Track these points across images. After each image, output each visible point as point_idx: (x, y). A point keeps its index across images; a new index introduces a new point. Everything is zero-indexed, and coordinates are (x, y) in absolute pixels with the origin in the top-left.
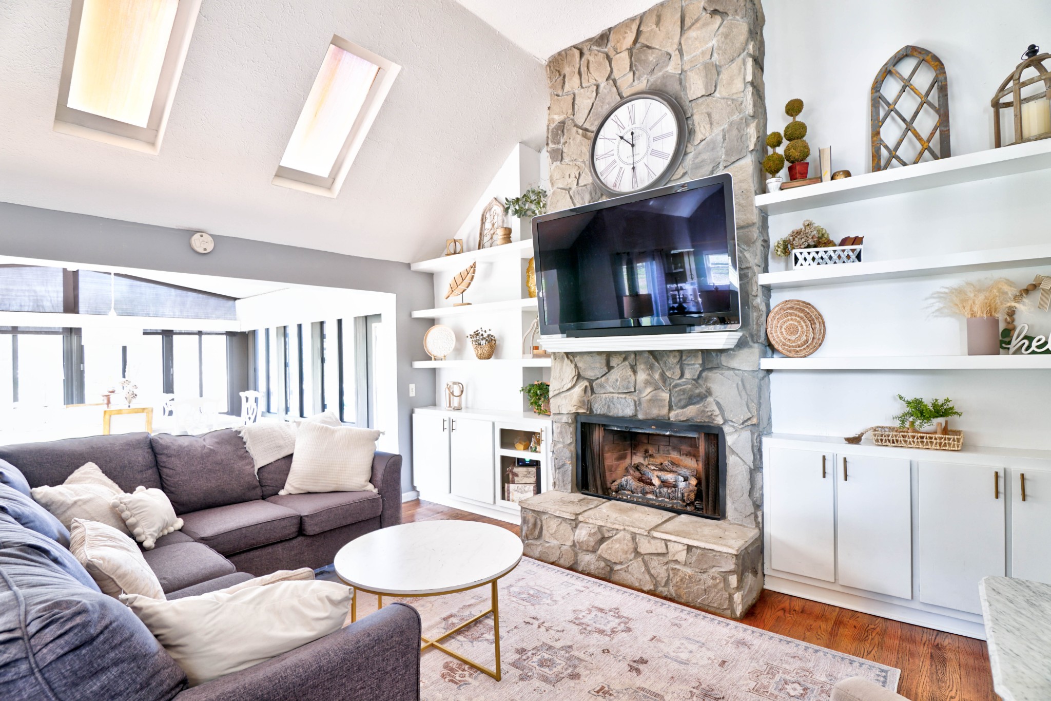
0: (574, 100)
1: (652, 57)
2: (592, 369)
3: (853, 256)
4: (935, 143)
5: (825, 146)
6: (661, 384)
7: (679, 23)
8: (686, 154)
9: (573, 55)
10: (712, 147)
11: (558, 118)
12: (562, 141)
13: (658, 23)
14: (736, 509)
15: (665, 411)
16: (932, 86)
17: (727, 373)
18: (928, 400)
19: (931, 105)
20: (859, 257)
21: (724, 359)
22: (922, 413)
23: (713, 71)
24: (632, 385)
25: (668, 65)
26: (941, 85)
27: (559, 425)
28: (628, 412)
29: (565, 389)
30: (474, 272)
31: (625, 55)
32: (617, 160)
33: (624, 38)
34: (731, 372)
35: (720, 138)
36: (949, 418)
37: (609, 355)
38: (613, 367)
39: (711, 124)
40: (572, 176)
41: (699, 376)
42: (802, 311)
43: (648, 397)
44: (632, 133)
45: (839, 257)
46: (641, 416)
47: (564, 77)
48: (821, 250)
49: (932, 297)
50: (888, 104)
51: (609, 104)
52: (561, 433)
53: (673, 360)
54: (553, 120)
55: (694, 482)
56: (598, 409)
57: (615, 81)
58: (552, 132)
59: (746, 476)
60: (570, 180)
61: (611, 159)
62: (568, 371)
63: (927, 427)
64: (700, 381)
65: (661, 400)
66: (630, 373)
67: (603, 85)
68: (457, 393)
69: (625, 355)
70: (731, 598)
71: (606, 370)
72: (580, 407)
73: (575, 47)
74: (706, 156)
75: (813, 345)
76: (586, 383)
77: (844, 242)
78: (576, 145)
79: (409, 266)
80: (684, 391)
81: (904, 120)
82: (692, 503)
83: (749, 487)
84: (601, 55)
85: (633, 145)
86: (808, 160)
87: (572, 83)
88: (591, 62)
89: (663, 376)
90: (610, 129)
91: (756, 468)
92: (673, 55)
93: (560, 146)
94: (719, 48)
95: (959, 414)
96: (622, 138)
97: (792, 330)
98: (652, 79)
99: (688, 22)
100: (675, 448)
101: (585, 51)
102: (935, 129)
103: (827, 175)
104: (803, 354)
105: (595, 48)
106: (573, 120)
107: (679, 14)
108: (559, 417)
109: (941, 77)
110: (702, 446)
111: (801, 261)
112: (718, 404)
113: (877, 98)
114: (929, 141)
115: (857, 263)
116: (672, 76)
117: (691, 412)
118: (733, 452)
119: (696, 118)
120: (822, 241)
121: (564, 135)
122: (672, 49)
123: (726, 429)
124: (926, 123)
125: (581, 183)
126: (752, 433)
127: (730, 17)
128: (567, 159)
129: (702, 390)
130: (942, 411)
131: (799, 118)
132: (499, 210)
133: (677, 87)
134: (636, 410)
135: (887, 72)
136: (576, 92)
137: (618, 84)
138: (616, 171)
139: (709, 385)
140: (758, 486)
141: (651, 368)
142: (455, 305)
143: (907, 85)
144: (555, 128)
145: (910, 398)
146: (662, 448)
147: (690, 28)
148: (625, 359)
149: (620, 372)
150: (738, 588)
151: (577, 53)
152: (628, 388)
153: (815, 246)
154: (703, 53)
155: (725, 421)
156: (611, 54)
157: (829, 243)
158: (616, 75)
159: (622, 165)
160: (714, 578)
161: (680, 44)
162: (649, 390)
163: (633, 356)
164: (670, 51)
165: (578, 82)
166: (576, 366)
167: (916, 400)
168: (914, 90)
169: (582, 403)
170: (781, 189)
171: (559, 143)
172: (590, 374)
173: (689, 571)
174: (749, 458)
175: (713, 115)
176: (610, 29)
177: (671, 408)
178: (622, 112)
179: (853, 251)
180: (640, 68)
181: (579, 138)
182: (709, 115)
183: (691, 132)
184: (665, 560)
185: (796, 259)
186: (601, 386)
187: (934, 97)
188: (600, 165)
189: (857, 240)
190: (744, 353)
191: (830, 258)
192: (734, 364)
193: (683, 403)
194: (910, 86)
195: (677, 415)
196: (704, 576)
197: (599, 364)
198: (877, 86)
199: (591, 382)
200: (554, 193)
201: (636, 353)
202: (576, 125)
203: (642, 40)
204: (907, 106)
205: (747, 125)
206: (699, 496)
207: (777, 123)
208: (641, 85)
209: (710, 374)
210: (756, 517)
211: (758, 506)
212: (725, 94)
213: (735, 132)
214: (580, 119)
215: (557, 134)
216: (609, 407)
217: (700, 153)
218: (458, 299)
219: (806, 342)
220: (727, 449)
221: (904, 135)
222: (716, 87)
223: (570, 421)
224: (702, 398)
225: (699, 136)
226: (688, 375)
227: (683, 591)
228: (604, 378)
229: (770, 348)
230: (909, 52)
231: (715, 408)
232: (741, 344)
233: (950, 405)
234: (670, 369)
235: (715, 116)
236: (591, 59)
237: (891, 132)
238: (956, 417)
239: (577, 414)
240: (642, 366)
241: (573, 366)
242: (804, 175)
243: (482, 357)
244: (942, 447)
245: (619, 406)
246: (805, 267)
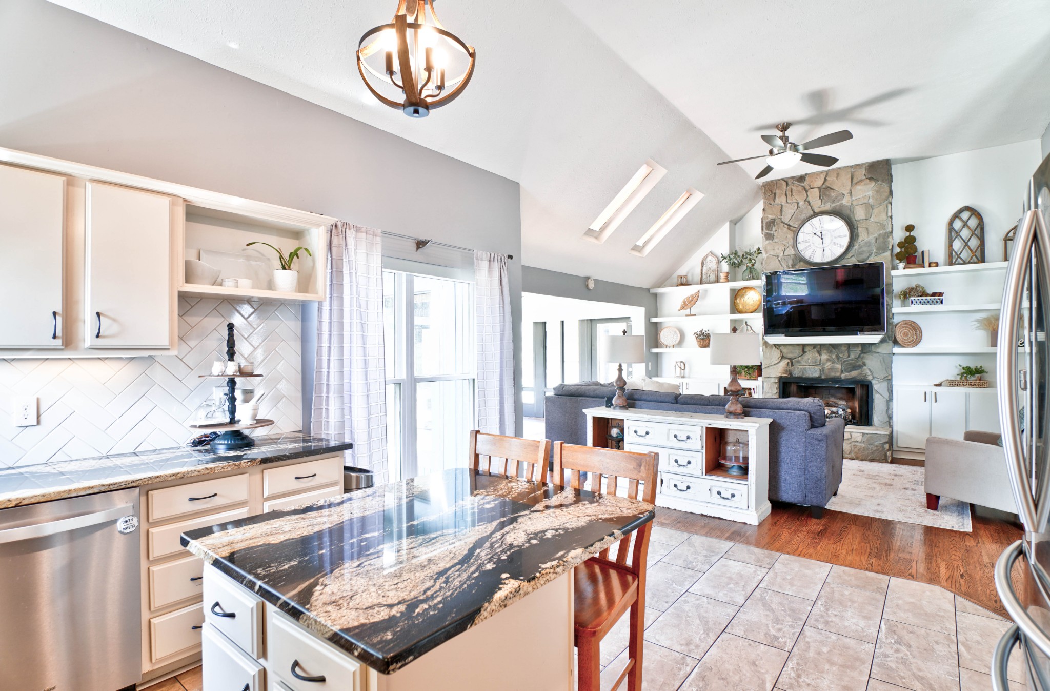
0: (782, 208)
1: (833, 194)
2: (792, 353)
3: (939, 301)
4: (978, 254)
5: (925, 249)
6: (836, 360)
7: (850, 180)
8: (853, 246)
9: (782, 184)
10: (868, 244)
11: (770, 217)
12: (773, 229)
13: (837, 177)
14: (879, 420)
15: (838, 374)
16: (977, 227)
17: (875, 355)
18: (973, 366)
19: (976, 235)
20: (942, 302)
21: (873, 348)
22: (970, 372)
23: (869, 207)
24: (818, 361)
25: (842, 200)
26: (981, 226)
27: (770, 383)
28: (816, 375)
29: (773, 363)
30: (698, 296)
31: (817, 190)
32: (812, 245)
33: (815, 181)
34: (877, 354)
35: (873, 241)
36: (982, 374)
37: (804, 346)
38: (806, 352)
39: (868, 233)
40: (780, 249)
41: (859, 356)
42: (910, 325)
43: (829, 367)
44: (821, 233)
45: (933, 302)
46: (823, 377)
47: (775, 194)
48: (924, 298)
49: (975, 321)
50: (956, 232)
51: (805, 214)
52: (770, 387)
53: (844, 348)
54: (767, 218)
55: (849, 411)
56: (796, 373)
57: (809, 202)
58: (767, 224)
59: (885, 403)
60: (779, 252)
61: (808, 244)
62: (776, 354)
63: (973, 378)
64: (860, 359)
65: (836, 369)
66: (817, 355)
67: (801, 203)
68: (683, 368)
69: (814, 346)
70: (886, 455)
71: (802, 353)
72: (784, 373)
73: (782, 179)
74: (865, 249)
75: (917, 341)
76: (788, 361)
77: (934, 294)
78: (781, 233)
79: (648, 290)
80: (850, 364)
81: (964, 241)
82: (851, 421)
83: (886, 409)
84: (800, 188)
85: (822, 239)
86: (916, 254)
87: (780, 200)
88: (793, 190)
89: (838, 357)
90: (807, 228)
91: (890, 399)
92: (846, 195)
93: (772, 232)
94: (873, 197)
95: (987, 373)
96: (815, 234)
97: (906, 335)
98: (833, 205)
99: (855, 180)
100: (833, 396)
101: (790, 183)
102: (978, 247)
103: (927, 264)
104: (911, 346)
105: (796, 182)
106: (780, 219)
107: (850, 175)
108: (769, 379)
109: (981, 224)
110: (858, 392)
111: (914, 302)
112: (870, 370)
113: (950, 229)
114: (975, 252)
115: (941, 305)
116: (846, 206)
117: (854, 374)
118: (877, 392)
119: (860, 229)
120: (924, 294)
121: (774, 226)
122: (846, 192)
123: (874, 382)
124: (974, 243)
125: (786, 253)
126: (888, 383)
127: (879, 183)
128: (776, 240)
129: (860, 363)
130: (979, 371)
131: (912, 234)
132: (714, 260)
133: (848, 212)
134: (821, 374)
135: (956, 216)
136: (783, 204)
137: (811, 204)
138: (811, 251)
139: (865, 361)
140: (891, 408)
141: (831, 352)
142: (687, 316)
143: (965, 224)
144: (769, 222)
145: (964, 366)
146: (824, 396)
147: (856, 183)
148: (814, 348)
149: (810, 355)
150: (889, 450)
151: (784, 184)
152: (815, 363)
153: (921, 296)
154: (864, 197)
155: (873, 378)
156: (807, 188)
157: (927, 295)
158: (810, 199)
159: (814, 248)
160: (877, 447)
161: (851, 190)
162: (829, 363)
163: (819, 346)
164: (844, 193)
165: (785, 199)
166: (781, 351)
167: (967, 367)
168: (969, 228)
169: (786, 371)
170: (904, 269)
171: (771, 230)
172: (791, 356)
173: (863, 445)
174: (886, 395)
175: (869, 229)
176: (806, 174)
177: (842, 372)
178: (816, 220)
179: (939, 299)
180: (825, 198)
181: (785, 230)
182: (867, 229)
183: (858, 236)
184: (849, 441)
185: (912, 302)
186: (798, 362)
187: (978, 232)
188: (800, 247)
189: (941, 294)
190: (884, 345)
191: (928, 302)
192: (879, 350)
193: (849, 370)
194: (967, 225)
195: (846, 376)
196: (872, 446)
197: (798, 351)
198: (951, 223)
199: (791, 359)
200: (768, 257)
201: (821, 345)
202: (782, 222)
203: (827, 184)
204: (965, 233)
205: (888, 237)
206: (853, 417)
207: (899, 235)
208: (828, 207)
209: (865, 355)
210: (890, 423)
211: (890, 418)
212: (876, 220)
213: (881, 239)
214: (786, 219)
215: (770, 226)
216: (803, 373)
217: (861, 247)
218: (687, 311)
219: (913, 340)
220: (874, 391)
221: (964, 248)
222: (871, 215)
223: (777, 381)
224: (860, 367)
225: (861, 238)
226: (852, 356)
227: (859, 455)
228: (800, 358)
229: (896, 342)
230: (967, 208)
231: (868, 372)
232: (882, 341)
233: (983, 369)
234: (842, 353)
235: (870, 230)
236: (794, 188)
237: (957, 245)
238: (985, 374)
239: (780, 378)
240: (825, 351)
241: (779, 351)
242: (914, 262)
243: (702, 346)
244: (980, 386)
245: (810, 372)
246: (916, 306)
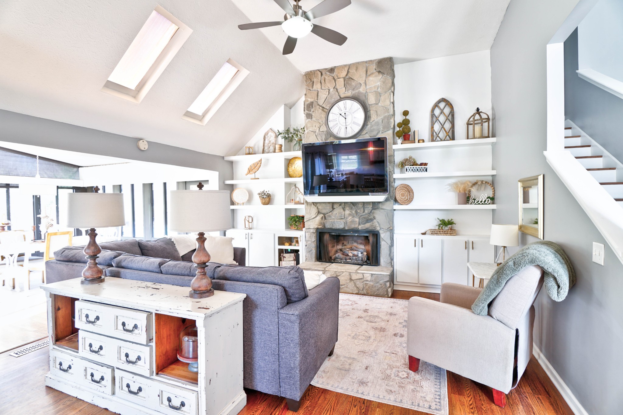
0: (318, 93)
1: (353, 84)
2: (325, 209)
3: (425, 170)
4: (450, 134)
5: (416, 130)
6: (355, 215)
7: (365, 72)
8: (367, 125)
9: (318, 74)
10: (377, 124)
11: (310, 100)
12: (312, 110)
13: (356, 70)
14: (384, 261)
15: (357, 226)
16: (450, 114)
17: (381, 211)
18: (446, 220)
19: (449, 120)
20: (426, 170)
21: (380, 205)
22: (445, 224)
23: (378, 95)
24: (343, 215)
25: (360, 88)
26: (452, 113)
27: (310, 234)
28: (341, 226)
29: (312, 218)
30: (261, 164)
31: (342, 80)
32: (338, 123)
33: (341, 72)
34: (383, 210)
35: (381, 121)
36: (452, 225)
37: (333, 203)
38: (335, 208)
39: (377, 115)
40: (317, 126)
41: (371, 212)
42: (406, 188)
43: (350, 220)
44: (345, 114)
45: (420, 170)
46: (346, 228)
47: (313, 82)
48: (415, 167)
49: (448, 185)
50: (436, 117)
51: (334, 99)
52: (310, 237)
53: (360, 206)
54: (308, 101)
55: (365, 254)
56: (328, 226)
57: (337, 89)
58: (307, 105)
59: (388, 248)
60: (315, 128)
61: (335, 123)
62: (314, 210)
63: (446, 228)
64: (371, 214)
65: (355, 222)
66: (342, 210)
67: (331, 90)
68: (250, 221)
69: (340, 204)
70: (387, 291)
71: (332, 209)
72: (320, 225)
73: (318, 70)
74: (375, 127)
75: (410, 200)
76: (322, 215)
77: (421, 164)
78: (317, 113)
79: (223, 158)
80: (365, 218)
81: (441, 124)
82: (366, 262)
83: (389, 253)
84: (331, 78)
85: (345, 118)
86: (410, 133)
87: (317, 86)
88: (326, 79)
89: (356, 212)
90: (335, 109)
91: (392, 245)
92: (362, 84)
93: (311, 113)
94: (381, 86)
95: (455, 224)
96: (341, 114)
97: (403, 195)
98: (354, 92)
99: (369, 73)
100: (355, 242)
101: (323, 73)
102: (450, 129)
103: (417, 141)
104: (406, 204)
105: (328, 73)
106: (317, 102)
107: (365, 69)
108: (309, 230)
109: (452, 111)
110: (371, 239)
111: (408, 170)
112: (378, 222)
113: (433, 115)
114: (448, 133)
115: (426, 172)
116: (362, 93)
117: (367, 226)
118: (383, 240)
119: (371, 112)
120: (415, 164)
121: (313, 107)
122: (362, 82)
123: (381, 232)
124: (448, 126)
125: (321, 130)
126: (390, 233)
127: (385, 75)
128: (314, 119)
129: (372, 217)
130: (450, 223)
131: (407, 117)
132: (273, 135)
133: (364, 98)
134: (345, 226)
135: (436, 105)
136: (319, 90)
137: (338, 91)
138: (338, 128)
139: (374, 215)
140: (392, 252)
141: (351, 208)
142: (252, 179)
143: (442, 112)
144: (308, 104)
145: (441, 219)
146: (350, 241)
147: (369, 75)
148: (340, 205)
149: (338, 211)
150: (390, 287)
151: (320, 74)
152: (341, 217)
153: (413, 165)
154: (375, 87)
155: (381, 229)
156: (336, 78)
157: (417, 165)
158: (338, 87)
159: (340, 126)
160: (381, 284)
161: (366, 81)
162: (350, 217)
163: (343, 204)
164: (361, 83)
165: (320, 86)
166: (317, 208)
167: (443, 220)
168: (444, 114)
169: (321, 224)
170: (402, 144)
171: (310, 111)
172: (324, 211)
173: (372, 283)
174: (389, 242)
175: (378, 112)
176: (335, 67)
177: (359, 224)
178: (341, 104)
179: (425, 168)
180: (348, 86)
181: (320, 111)
182: (376, 112)
183: (370, 117)
184: (362, 281)
185: (407, 170)
186: (329, 216)
187: (450, 117)
188: (331, 124)
189: (426, 164)
190: (388, 203)
191: (418, 170)
192: (384, 207)
193: (364, 222)
194: (443, 112)
195: (362, 227)
196: (378, 284)
197: (329, 208)
198: (433, 110)
199: (324, 214)
200: (308, 132)
201: (345, 203)
202: (318, 105)
203: (349, 75)
204: (442, 119)
205: (391, 118)
206: (368, 259)
207: (399, 118)
208: (349, 93)
209: (375, 211)
210: (391, 263)
211: (392, 259)
212: (383, 105)
213: (386, 120)
214: (321, 102)
215: (310, 107)
216: (333, 225)
217: (373, 126)
218: (252, 176)
219: (407, 199)
220: (381, 239)
221: (441, 129)
222: (379, 101)
223: (314, 231)
224: (371, 220)
225: (372, 119)
226: (366, 212)
227: (369, 291)
228: (330, 213)
229: (396, 201)
230: (443, 100)
231: (377, 224)
232: (387, 200)
233: (453, 221)
234: (359, 209)
235: (379, 113)
236: (326, 78)
237: (437, 127)
238: (454, 225)
239: (317, 229)
240: (348, 208)
241: (316, 208)
242: (409, 139)
243: (264, 204)
244: (451, 234)
245: (337, 224)
246: (410, 173)
